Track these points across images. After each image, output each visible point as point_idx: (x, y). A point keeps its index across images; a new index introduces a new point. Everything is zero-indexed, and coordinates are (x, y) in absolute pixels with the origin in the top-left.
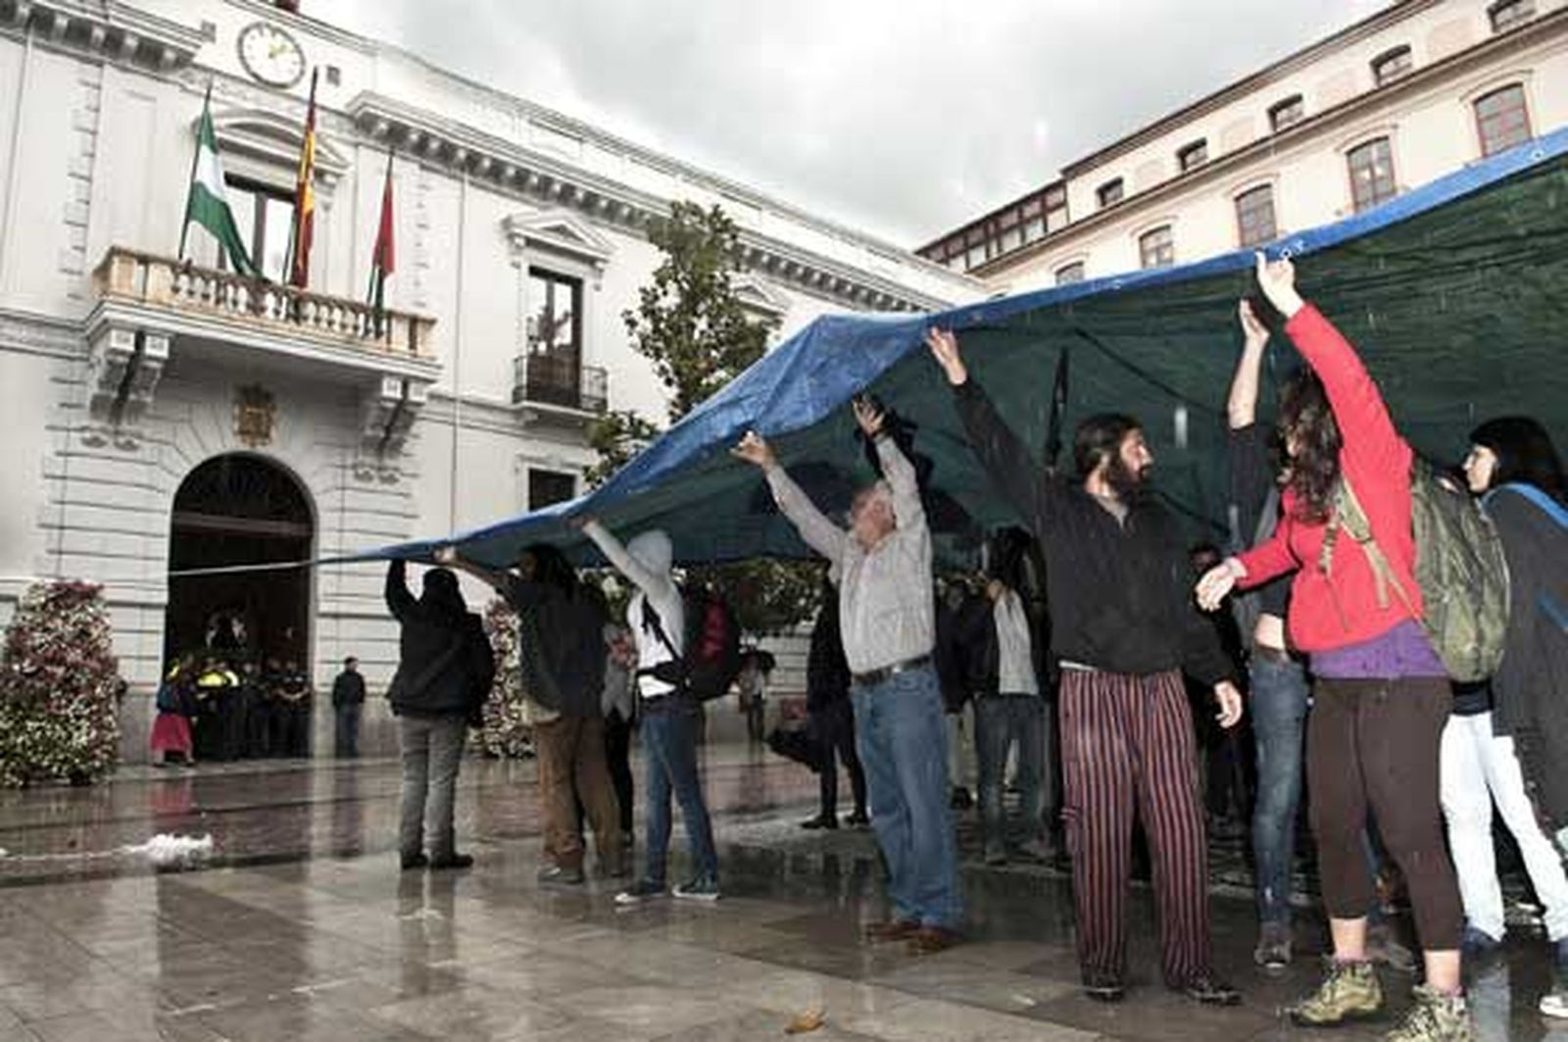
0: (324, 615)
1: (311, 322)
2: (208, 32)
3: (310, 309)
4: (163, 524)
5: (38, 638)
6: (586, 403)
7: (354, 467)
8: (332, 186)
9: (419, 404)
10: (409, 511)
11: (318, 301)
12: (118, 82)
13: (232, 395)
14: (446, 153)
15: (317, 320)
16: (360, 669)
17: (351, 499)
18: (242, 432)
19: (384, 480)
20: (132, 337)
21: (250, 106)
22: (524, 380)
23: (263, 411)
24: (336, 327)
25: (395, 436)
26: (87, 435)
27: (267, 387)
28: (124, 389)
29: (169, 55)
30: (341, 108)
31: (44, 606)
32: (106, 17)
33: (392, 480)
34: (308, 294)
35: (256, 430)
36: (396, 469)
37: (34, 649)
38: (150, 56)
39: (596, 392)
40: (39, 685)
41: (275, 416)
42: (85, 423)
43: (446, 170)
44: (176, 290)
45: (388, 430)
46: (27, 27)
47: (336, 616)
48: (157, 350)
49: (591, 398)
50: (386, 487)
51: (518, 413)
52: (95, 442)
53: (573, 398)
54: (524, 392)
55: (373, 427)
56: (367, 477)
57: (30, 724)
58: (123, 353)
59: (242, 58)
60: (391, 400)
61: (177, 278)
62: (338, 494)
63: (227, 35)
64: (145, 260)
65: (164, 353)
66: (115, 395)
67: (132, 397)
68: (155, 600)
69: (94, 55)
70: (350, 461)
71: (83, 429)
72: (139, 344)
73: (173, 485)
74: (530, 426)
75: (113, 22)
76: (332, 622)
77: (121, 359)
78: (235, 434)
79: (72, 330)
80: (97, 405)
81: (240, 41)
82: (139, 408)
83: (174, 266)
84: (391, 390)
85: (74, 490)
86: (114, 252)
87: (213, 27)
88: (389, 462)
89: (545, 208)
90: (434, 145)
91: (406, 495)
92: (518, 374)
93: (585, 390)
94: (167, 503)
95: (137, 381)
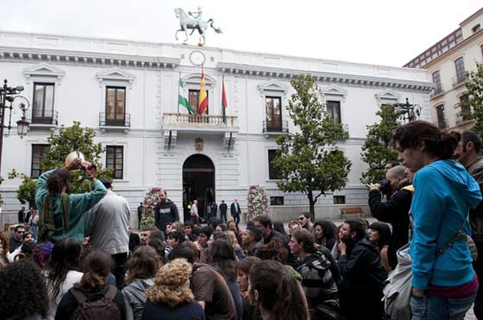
0: (218, 190)
1: (211, 122)
2: (183, 57)
3: (210, 119)
4: (181, 172)
5: (149, 200)
6: (284, 130)
7: (223, 154)
8: (213, 87)
9: (235, 138)
10: (237, 163)
11: (212, 117)
12: (165, 74)
13: (194, 141)
14: (241, 72)
15: (212, 122)
16: (225, 203)
17: (223, 162)
18: (197, 149)
19: (230, 157)
20: (169, 132)
21: (194, 72)
22: (265, 127)
23: (200, 144)
24: (214, 122)
25: (231, 146)
26: (164, 154)
27: (202, 138)
28: (170, 143)
29: (173, 65)
30: (215, 67)
31: (150, 194)
32: (159, 60)
33: (232, 157)
34: (210, 116)
35: (199, 148)
36: (233, 154)
37: (148, 202)
38: (170, 66)
39: (286, 127)
40: (149, 210)
41: (204, 145)
42: (163, 151)
43: (241, 76)
44: (178, 120)
45: (229, 145)
46: (144, 67)
47: (221, 190)
48: (174, 134)
49: (285, 129)
50: (230, 158)
51: (264, 135)
52: (165, 155)
53: (280, 129)
54: (266, 130)
55: (225, 144)
56: (226, 156)
57: (148, 218)
58: (167, 136)
59: (191, 61)
60: (228, 138)
61: (178, 117)
62: (219, 161)
63: (187, 57)
64: (170, 115)
65: (176, 135)
66: (168, 145)
67: (171, 145)
68: (179, 189)
69: (158, 69)
70: (221, 153)
71: (163, 153)
72: (171, 134)
73: (182, 163)
74: (268, 138)
75: (161, 62)
76: (219, 192)
77: (167, 137)
78: (195, 149)
79: (160, 131)
80: (165, 147)
81: (190, 57)
82: (173, 147)
83: (176, 115)
84: (227, 136)
85: (162, 166)
86: (164, 114)
87: (184, 55)
88: (231, 152)
89: (269, 80)
90: (237, 71)
91: (235, 160)
92: (264, 125)
93: (283, 127)
94: (181, 167)
95: (172, 142)
